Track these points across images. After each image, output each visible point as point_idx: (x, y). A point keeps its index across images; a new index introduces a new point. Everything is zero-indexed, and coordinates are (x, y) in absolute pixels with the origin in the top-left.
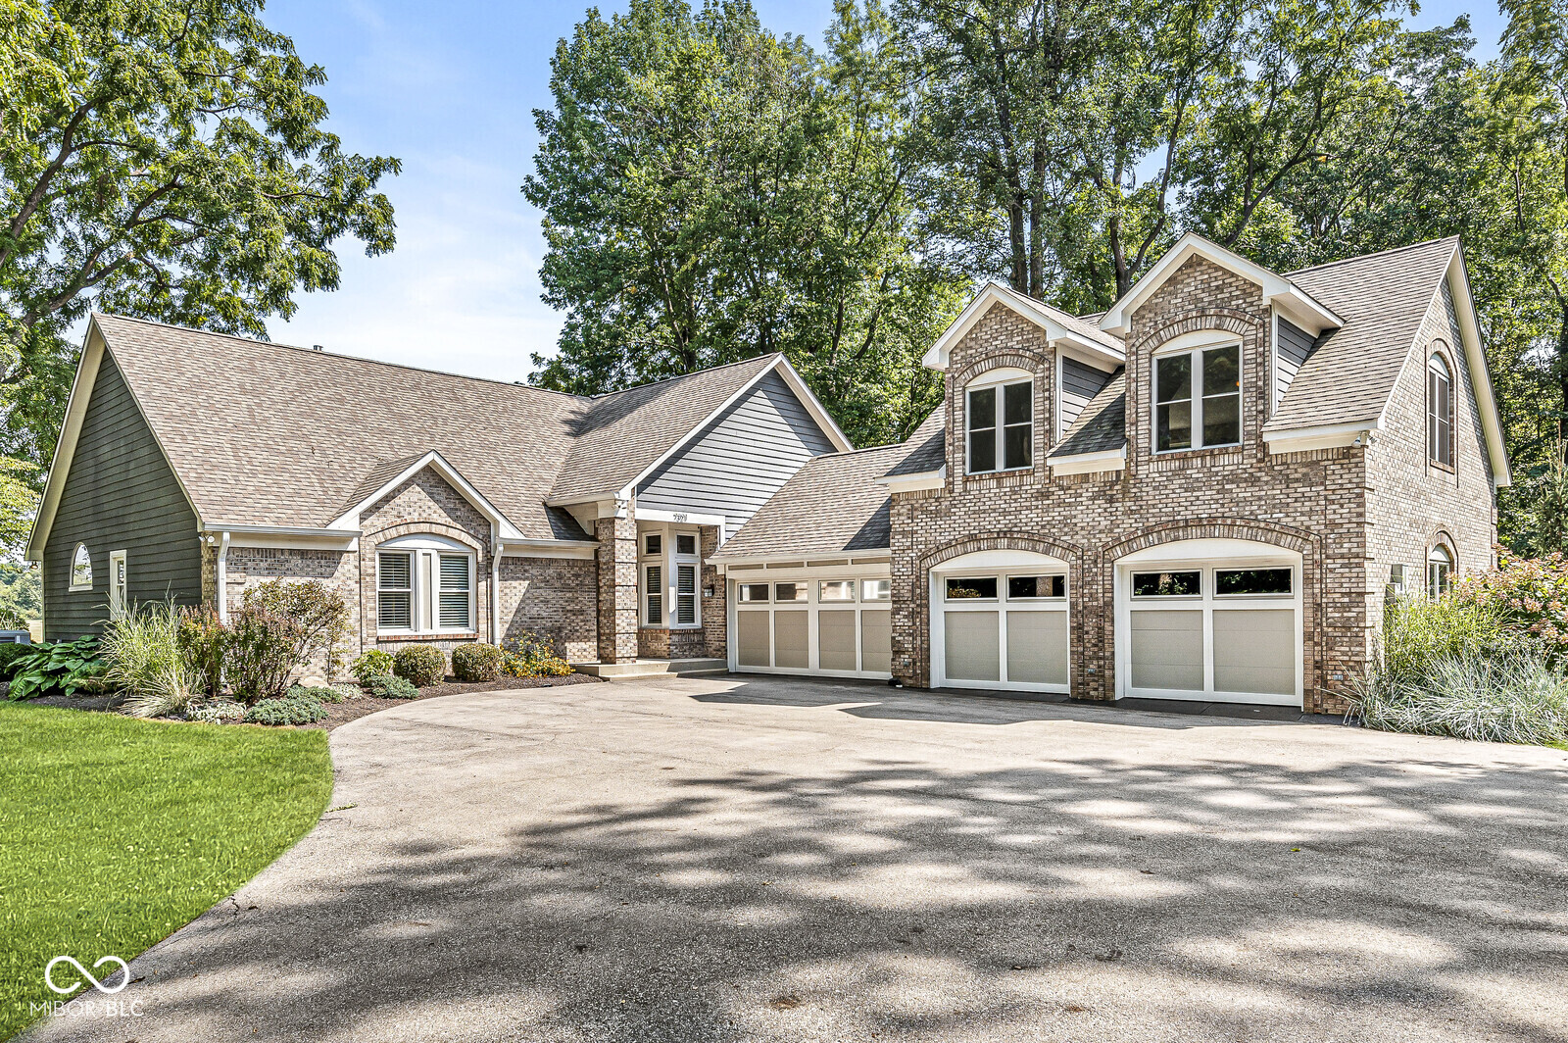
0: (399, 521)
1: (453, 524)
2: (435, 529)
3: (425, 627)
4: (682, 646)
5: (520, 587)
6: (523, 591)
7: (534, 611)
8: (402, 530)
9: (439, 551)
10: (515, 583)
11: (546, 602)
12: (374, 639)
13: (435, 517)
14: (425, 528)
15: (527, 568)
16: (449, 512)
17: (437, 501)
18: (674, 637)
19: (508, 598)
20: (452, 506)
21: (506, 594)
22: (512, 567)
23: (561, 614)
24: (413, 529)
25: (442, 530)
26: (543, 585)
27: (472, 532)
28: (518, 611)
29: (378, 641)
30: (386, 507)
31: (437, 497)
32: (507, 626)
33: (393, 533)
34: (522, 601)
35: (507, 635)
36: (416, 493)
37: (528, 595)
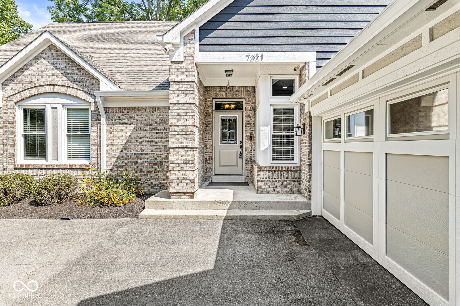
0: (30, 85)
1: (72, 85)
2: (57, 89)
3: (53, 159)
4: (273, 183)
5: (127, 129)
6: (129, 133)
7: (139, 148)
8: (34, 91)
9: (63, 105)
10: (121, 127)
11: (149, 141)
12: (12, 167)
13: (57, 81)
14: (50, 89)
15: (132, 115)
16: (68, 76)
17: (59, 69)
18: (262, 173)
19: (115, 138)
20: (71, 72)
21: (114, 135)
22: (120, 115)
23: (163, 150)
24: (41, 90)
25: (63, 90)
26: (147, 128)
27: (86, 90)
28: (124, 148)
29: (15, 169)
30: (21, 77)
31: (58, 66)
32: (115, 159)
33: (27, 94)
34: (128, 141)
35: (114, 166)
36: (43, 65)
37: (133, 136)
